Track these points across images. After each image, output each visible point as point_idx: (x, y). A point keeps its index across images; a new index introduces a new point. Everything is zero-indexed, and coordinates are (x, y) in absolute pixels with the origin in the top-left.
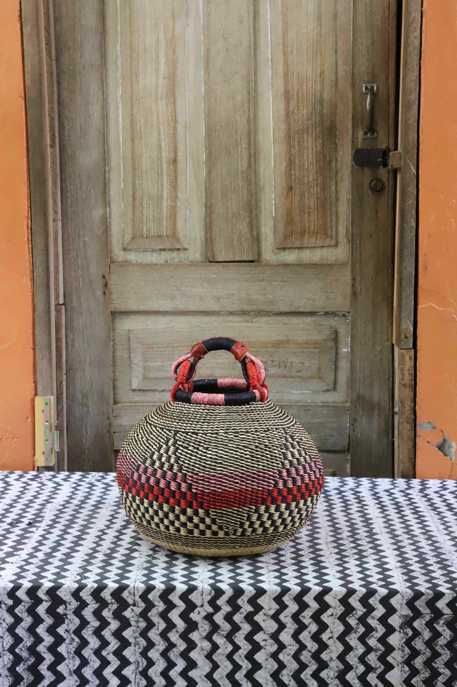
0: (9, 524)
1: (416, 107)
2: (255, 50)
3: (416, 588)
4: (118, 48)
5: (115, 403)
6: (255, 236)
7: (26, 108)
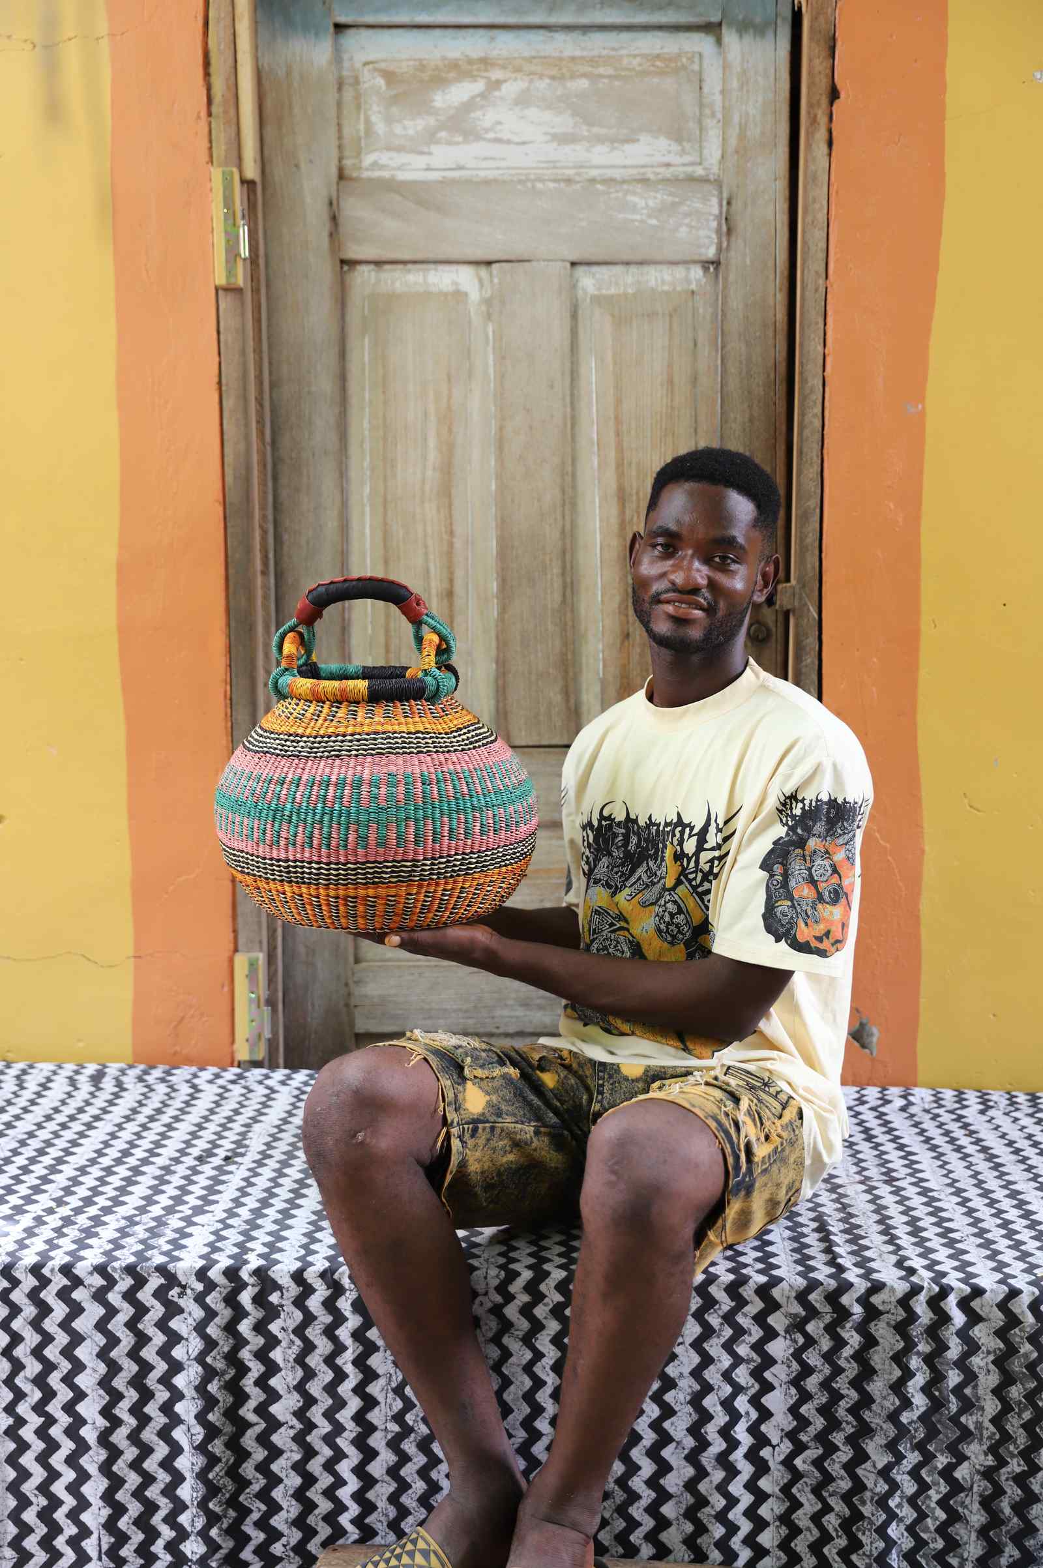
0: (195, 1158)
1: (817, 518)
2: (573, 426)
3: (811, 1275)
4: (366, 425)
5: (357, 961)
6: (573, 708)
7: (225, 518)
